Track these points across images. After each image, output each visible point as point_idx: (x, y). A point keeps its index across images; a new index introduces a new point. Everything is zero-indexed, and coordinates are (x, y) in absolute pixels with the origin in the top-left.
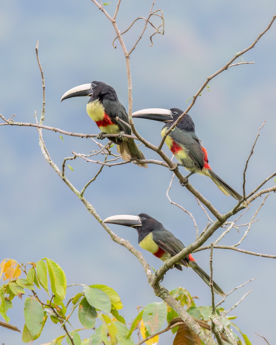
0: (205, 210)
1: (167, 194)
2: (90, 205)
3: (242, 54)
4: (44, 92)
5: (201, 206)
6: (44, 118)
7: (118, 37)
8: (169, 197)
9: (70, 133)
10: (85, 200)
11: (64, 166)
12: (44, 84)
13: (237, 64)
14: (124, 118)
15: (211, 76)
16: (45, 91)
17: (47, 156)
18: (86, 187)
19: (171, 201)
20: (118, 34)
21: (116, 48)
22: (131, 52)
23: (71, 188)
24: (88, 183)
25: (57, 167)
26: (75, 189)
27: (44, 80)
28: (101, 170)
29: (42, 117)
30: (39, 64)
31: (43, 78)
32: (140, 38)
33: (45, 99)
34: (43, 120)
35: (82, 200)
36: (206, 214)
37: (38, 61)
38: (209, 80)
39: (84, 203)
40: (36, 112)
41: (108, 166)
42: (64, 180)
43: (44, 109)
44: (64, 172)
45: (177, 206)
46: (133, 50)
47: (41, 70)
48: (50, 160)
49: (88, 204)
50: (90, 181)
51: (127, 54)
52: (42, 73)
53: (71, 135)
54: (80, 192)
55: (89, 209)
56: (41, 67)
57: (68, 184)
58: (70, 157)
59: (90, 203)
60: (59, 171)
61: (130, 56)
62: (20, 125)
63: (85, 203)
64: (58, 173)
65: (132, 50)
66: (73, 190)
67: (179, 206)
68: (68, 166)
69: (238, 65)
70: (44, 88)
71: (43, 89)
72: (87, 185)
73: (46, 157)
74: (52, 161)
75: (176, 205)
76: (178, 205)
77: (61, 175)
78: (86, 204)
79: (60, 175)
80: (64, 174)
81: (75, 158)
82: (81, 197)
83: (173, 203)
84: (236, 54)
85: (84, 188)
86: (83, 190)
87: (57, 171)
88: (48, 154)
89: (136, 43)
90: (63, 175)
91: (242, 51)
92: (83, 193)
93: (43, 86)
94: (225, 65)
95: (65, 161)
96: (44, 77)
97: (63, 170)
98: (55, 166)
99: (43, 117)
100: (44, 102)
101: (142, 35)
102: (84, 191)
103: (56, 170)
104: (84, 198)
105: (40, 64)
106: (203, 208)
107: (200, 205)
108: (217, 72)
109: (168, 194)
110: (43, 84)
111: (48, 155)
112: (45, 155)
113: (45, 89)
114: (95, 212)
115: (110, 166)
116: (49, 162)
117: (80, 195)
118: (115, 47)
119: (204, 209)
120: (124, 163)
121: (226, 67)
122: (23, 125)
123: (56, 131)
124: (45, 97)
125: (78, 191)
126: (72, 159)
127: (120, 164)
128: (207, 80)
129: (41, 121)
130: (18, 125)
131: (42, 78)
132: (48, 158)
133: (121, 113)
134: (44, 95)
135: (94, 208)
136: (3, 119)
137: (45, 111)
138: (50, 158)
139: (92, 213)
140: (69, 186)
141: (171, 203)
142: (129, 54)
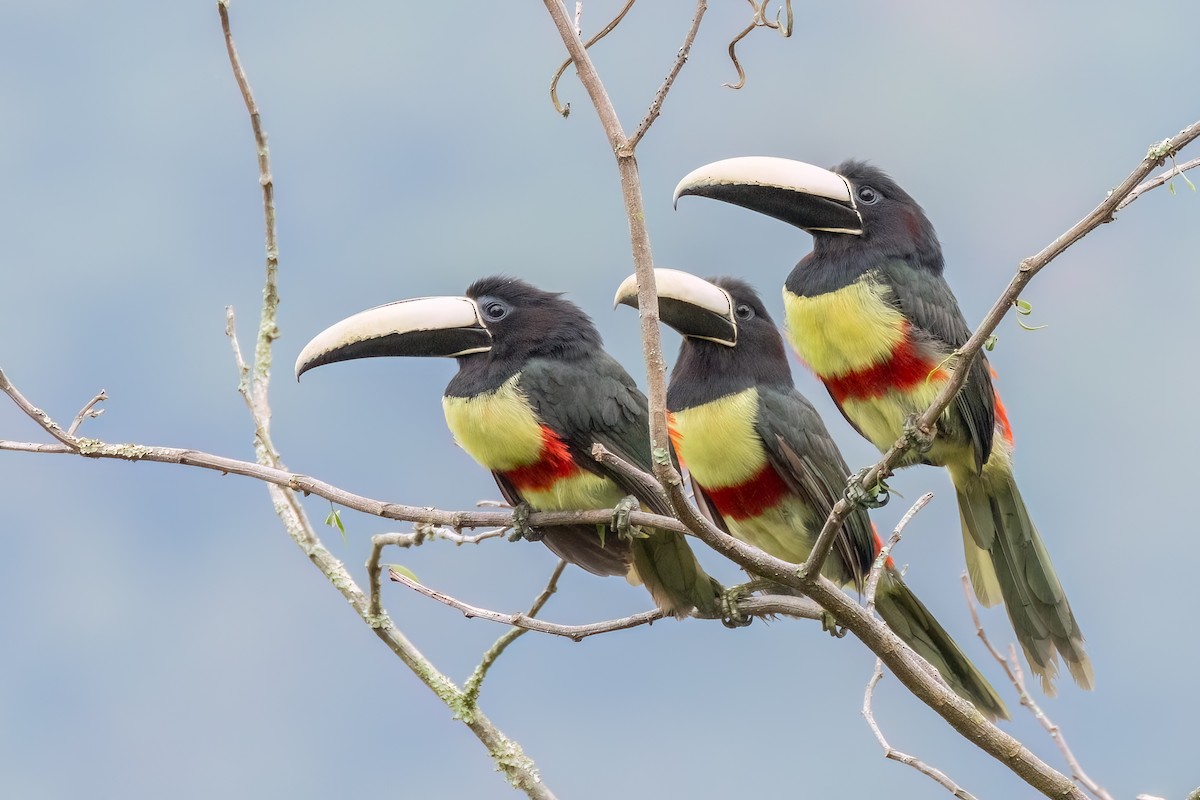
0: (1054, 734)
1: (866, 709)
2: (511, 748)
3: (1179, 149)
4: (269, 209)
5: (1033, 712)
6: (275, 330)
7: (575, 59)
8: (875, 727)
10: (488, 724)
11: (374, 570)
12: (269, 167)
13: (1157, 182)
14: (633, 420)
15: (1037, 257)
16: (273, 204)
17: (294, 515)
18: (486, 666)
19: (885, 744)
20: (571, 47)
21: (566, 114)
22: (640, 135)
23: (417, 672)
24: (494, 647)
25: (345, 574)
26: (435, 675)
27: (266, 149)
28: (552, 588)
29: (267, 326)
30: (238, 75)
31: (261, 141)
32: (678, 61)
33: (275, 239)
34: (269, 339)
35: (475, 727)
36: (1063, 751)
37: (234, 62)
38: (1027, 275)
39: (484, 741)
40: (231, 313)
41: (568, 635)
42: (381, 632)
43: (271, 287)
44: (377, 599)
45: (918, 768)
46: (650, 122)
47: (250, 105)
48: (310, 540)
49: (499, 744)
50: (502, 638)
51: (625, 142)
52: (255, 117)
54: (460, 686)
55: (507, 767)
56: (249, 89)
57: (399, 651)
58: (398, 534)
59: (512, 737)
60: (355, 589)
61: (638, 153)
62: (135, 458)
63: (488, 741)
64: (351, 601)
65: (644, 123)
66: (425, 678)
67: (928, 768)
68: (400, 569)
70: (268, 187)
71: (263, 192)
72: (493, 657)
73: (289, 524)
74: (319, 545)
75: (911, 764)
76: (921, 764)
77: (366, 612)
78: (491, 745)
79: (359, 611)
80: (381, 603)
81: (419, 540)
82: (465, 710)
83: (896, 753)
84: (1151, 151)
85: (478, 669)
86: (473, 678)
87: (343, 590)
88: (298, 512)
89: (661, 88)
90: (376, 610)
91: (1179, 136)
92: (472, 693)
93: (263, 179)
94: (1102, 205)
95: (378, 548)
96: (264, 134)
97: (375, 587)
98: (337, 567)
99: (273, 324)
100: (271, 256)
101: (687, 50)
102: (479, 681)
103: (341, 586)
104: (479, 714)
105: (243, 74)
106: (1046, 720)
107: (1030, 707)
108: (1063, 237)
109: (872, 708)
110: (264, 170)
111: (300, 518)
112: (285, 513)
113: (275, 190)
114: (537, 780)
115: (577, 638)
116: (307, 546)
117: (460, 702)
118: (563, 109)
119: (1051, 726)
120: (645, 621)
121: (1104, 214)
122: (145, 457)
123: (307, 493)
124: (275, 232)
125: (451, 685)
126: (407, 545)
127: (625, 627)
128: (1016, 277)
129: (260, 344)
130: (125, 458)
131: (255, 143)
132: (301, 528)
133: (615, 404)
134: (270, 223)
135: (532, 762)
136: (47, 429)
137: (278, 296)
138: (310, 529)
139: (522, 784)
140: (404, 659)
141: (889, 756)
142: (633, 145)
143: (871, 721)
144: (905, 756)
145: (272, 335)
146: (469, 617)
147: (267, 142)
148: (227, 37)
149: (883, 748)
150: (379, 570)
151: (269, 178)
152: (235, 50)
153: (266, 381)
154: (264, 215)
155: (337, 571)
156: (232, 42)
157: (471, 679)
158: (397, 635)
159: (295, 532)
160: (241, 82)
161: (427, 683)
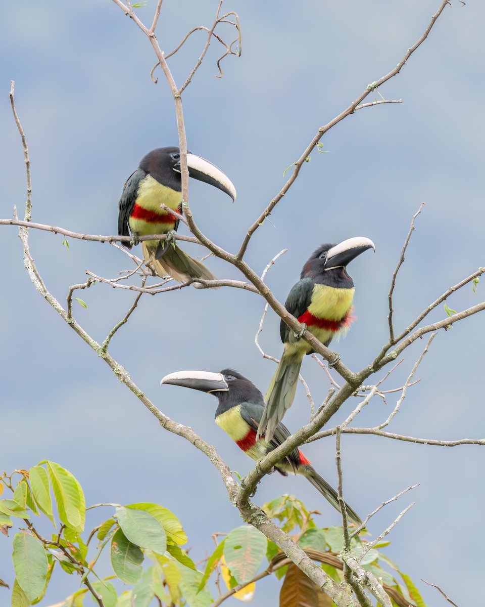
0: (324, 367)
1: (256, 341)
2: (119, 367)
3: (379, 85)
4: (28, 172)
7: (161, 63)
8: (259, 347)
9: (82, 236)
10: (111, 359)
11: (70, 300)
12: (28, 156)
13: (370, 104)
15: (326, 127)
16: (30, 170)
17: (39, 283)
18: (111, 336)
19: (263, 353)
20: (159, 57)
21: (156, 82)
22: (183, 89)
23: (84, 339)
24: (114, 329)
25: (58, 303)
26: (91, 340)
27: (27, 149)
28: (136, 305)
29: (27, 215)
30: (17, 122)
31: (25, 146)
32: (198, 63)
33: (31, 183)
35: (106, 359)
37: (15, 116)
38: (322, 133)
39: (110, 365)
40: (15, 208)
41: (150, 293)
42: (71, 324)
43: (29, 201)
44: (70, 312)
45: (275, 361)
46: (187, 85)
47: (21, 133)
48: (45, 291)
49: (115, 366)
50: (117, 325)
51: (177, 92)
52: (23, 137)
53: (83, 238)
54: (101, 346)
55: (118, 375)
56: (21, 127)
57: (78, 332)
58: (80, 285)
59: (120, 363)
60: (62, 309)
61: (182, 96)
63: (111, 365)
64: (60, 313)
65: (185, 85)
66: (88, 342)
68: (77, 299)
69: (372, 105)
70: (28, 163)
71: (26, 165)
72: (113, 332)
73: (37, 286)
74: (48, 293)
75: (272, 359)
77: (66, 317)
78: (112, 367)
79: (63, 317)
80: (72, 313)
81: (89, 285)
82: (103, 353)
83: (267, 356)
84: (369, 85)
85: (108, 337)
86: (106, 341)
87: (57, 310)
88: (40, 281)
89: (192, 72)
90: (70, 317)
91: (379, 80)
92: (105, 346)
93: (26, 161)
94: (350, 107)
95: (72, 291)
96: (26, 144)
97: (70, 307)
98: (55, 301)
99: (30, 215)
100: (29, 190)
101: (202, 59)
102: (108, 342)
103: (57, 308)
104: (108, 355)
105: (19, 121)
108: (335, 119)
110: (26, 157)
111: (41, 283)
112: (35, 282)
113: (30, 165)
114: (130, 379)
115: (153, 294)
116: (44, 294)
117: (101, 350)
118: (155, 81)
120: (178, 288)
121: (351, 110)
124: (30, 180)
125: (97, 344)
126: (83, 288)
127: (171, 290)
128: (318, 134)
131: (23, 147)
132: (41, 287)
134: (28, 177)
135: (127, 373)
137: (32, 204)
138: (45, 287)
139: (124, 381)
140: (80, 335)
141: (264, 357)
142: (181, 93)
143: (258, 345)
144: (270, 357)
145: (30, 219)
146: (114, 287)
147: (27, 147)
148: (13, 107)
149: (262, 355)
150: (72, 300)
151: (28, 160)
152: (16, 112)
153: (27, 236)
154: (26, 174)
155: (55, 303)
156: (15, 109)
157: (105, 341)
158: (77, 326)
159: (39, 289)
160: (18, 124)
161: (89, 344)
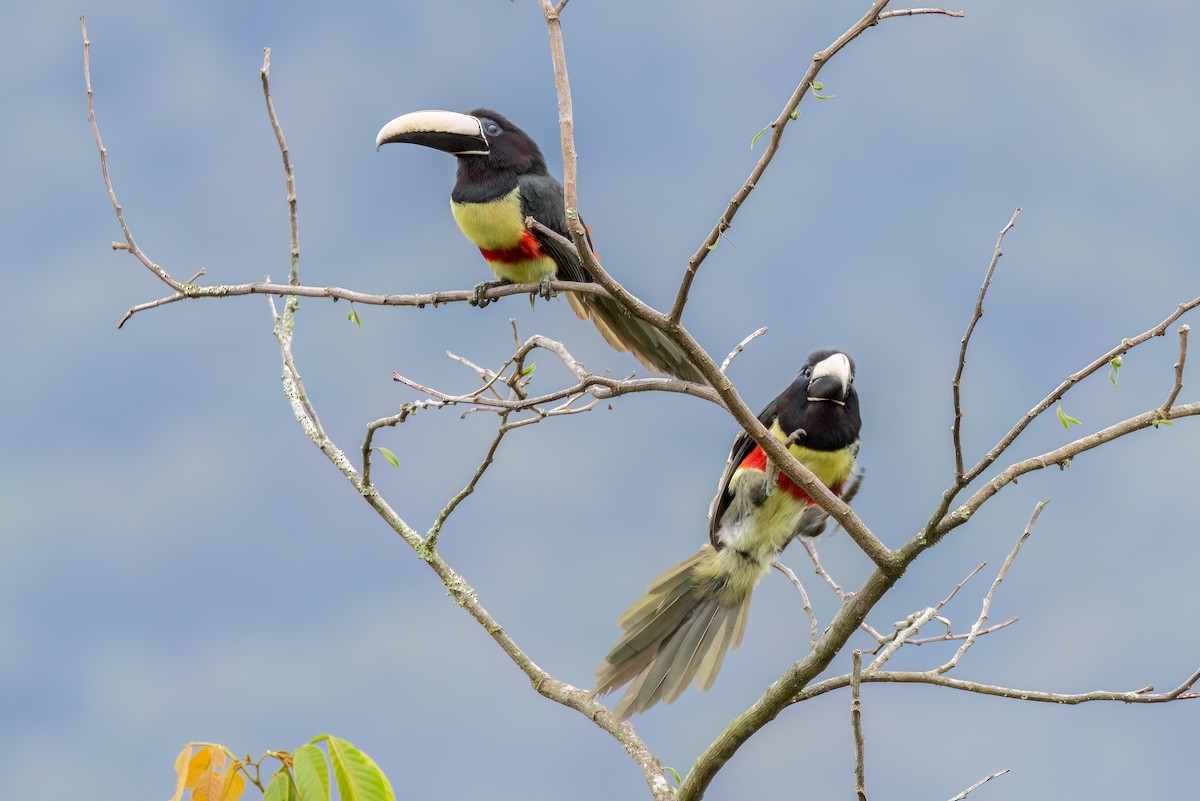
2: (458, 579)
4: (293, 219)
6: (296, 304)
9: (382, 298)
10: (442, 563)
11: (367, 451)
12: (294, 189)
16: (296, 215)
17: (311, 423)
18: (443, 520)
23: (393, 526)
24: (448, 505)
25: (345, 459)
26: (406, 529)
27: (292, 176)
28: (490, 459)
29: (291, 300)
31: (288, 170)
33: (297, 240)
34: (293, 310)
35: (433, 564)
37: (271, 115)
39: (440, 574)
42: (369, 498)
43: (294, 274)
44: (368, 474)
47: (282, 146)
48: (321, 437)
49: (450, 577)
50: (454, 499)
51: (553, 11)
52: (285, 153)
53: (386, 302)
54: (424, 537)
55: (455, 593)
56: (281, 133)
57: (382, 512)
58: (386, 419)
59: (458, 572)
60: (352, 469)
62: (221, 295)
63: (442, 575)
64: (349, 478)
66: (399, 531)
68: (383, 451)
70: (293, 203)
71: (290, 206)
72: (448, 513)
73: (307, 428)
74: (327, 440)
77: (360, 485)
78: (444, 578)
79: (355, 485)
80: (370, 478)
81: (404, 417)
82: (427, 552)
85: (436, 522)
87: (344, 471)
88: (313, 418)
90: (367, 483)
92: (433, 539)
93: (290, 198)
95: (372, 431)
96: (291, 166)
97: (367, 465)
98: (339, 455)
99: (295, 299)
100: (295, 253)
102: (437, 531)
103: (343, 467)
104: (436, 556)
105: (278, 125)
110: (291, 192)
111: (314, 421)
112: (304, 420)
113: (298, 206)
114: (476, 601)
116: (319, 441)
117: (422, 546)
122: (228, 293)
123: (336, 299)
124: (297, 235)
125: (418, 536)
126: (393, 424)
129: (287, 313)
130: (214, 295)
131: (286, 173)
132: (315, 430)
134: (294, 229)
135: (472, 590)
136: (162, 279)
138: (321, 429)
139: (465, 605)
140: (385, 518)
145: (295, 307)
147: (293, 173)
148: (267, 97)
150: (370, 451)
151: (294, 197)
152: (272, 107)
154: (290, 223)
155: (340, 458)
156: (270, 101)
157: (432, 530)
158: (381, 500)
159: (311, 433)
160: (276, 130)
161: (401, 535)
